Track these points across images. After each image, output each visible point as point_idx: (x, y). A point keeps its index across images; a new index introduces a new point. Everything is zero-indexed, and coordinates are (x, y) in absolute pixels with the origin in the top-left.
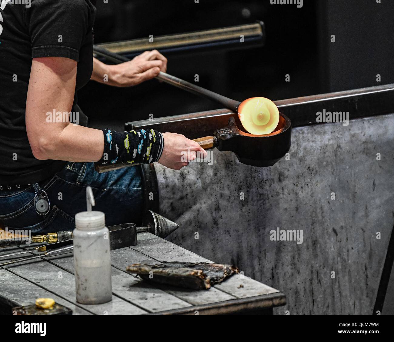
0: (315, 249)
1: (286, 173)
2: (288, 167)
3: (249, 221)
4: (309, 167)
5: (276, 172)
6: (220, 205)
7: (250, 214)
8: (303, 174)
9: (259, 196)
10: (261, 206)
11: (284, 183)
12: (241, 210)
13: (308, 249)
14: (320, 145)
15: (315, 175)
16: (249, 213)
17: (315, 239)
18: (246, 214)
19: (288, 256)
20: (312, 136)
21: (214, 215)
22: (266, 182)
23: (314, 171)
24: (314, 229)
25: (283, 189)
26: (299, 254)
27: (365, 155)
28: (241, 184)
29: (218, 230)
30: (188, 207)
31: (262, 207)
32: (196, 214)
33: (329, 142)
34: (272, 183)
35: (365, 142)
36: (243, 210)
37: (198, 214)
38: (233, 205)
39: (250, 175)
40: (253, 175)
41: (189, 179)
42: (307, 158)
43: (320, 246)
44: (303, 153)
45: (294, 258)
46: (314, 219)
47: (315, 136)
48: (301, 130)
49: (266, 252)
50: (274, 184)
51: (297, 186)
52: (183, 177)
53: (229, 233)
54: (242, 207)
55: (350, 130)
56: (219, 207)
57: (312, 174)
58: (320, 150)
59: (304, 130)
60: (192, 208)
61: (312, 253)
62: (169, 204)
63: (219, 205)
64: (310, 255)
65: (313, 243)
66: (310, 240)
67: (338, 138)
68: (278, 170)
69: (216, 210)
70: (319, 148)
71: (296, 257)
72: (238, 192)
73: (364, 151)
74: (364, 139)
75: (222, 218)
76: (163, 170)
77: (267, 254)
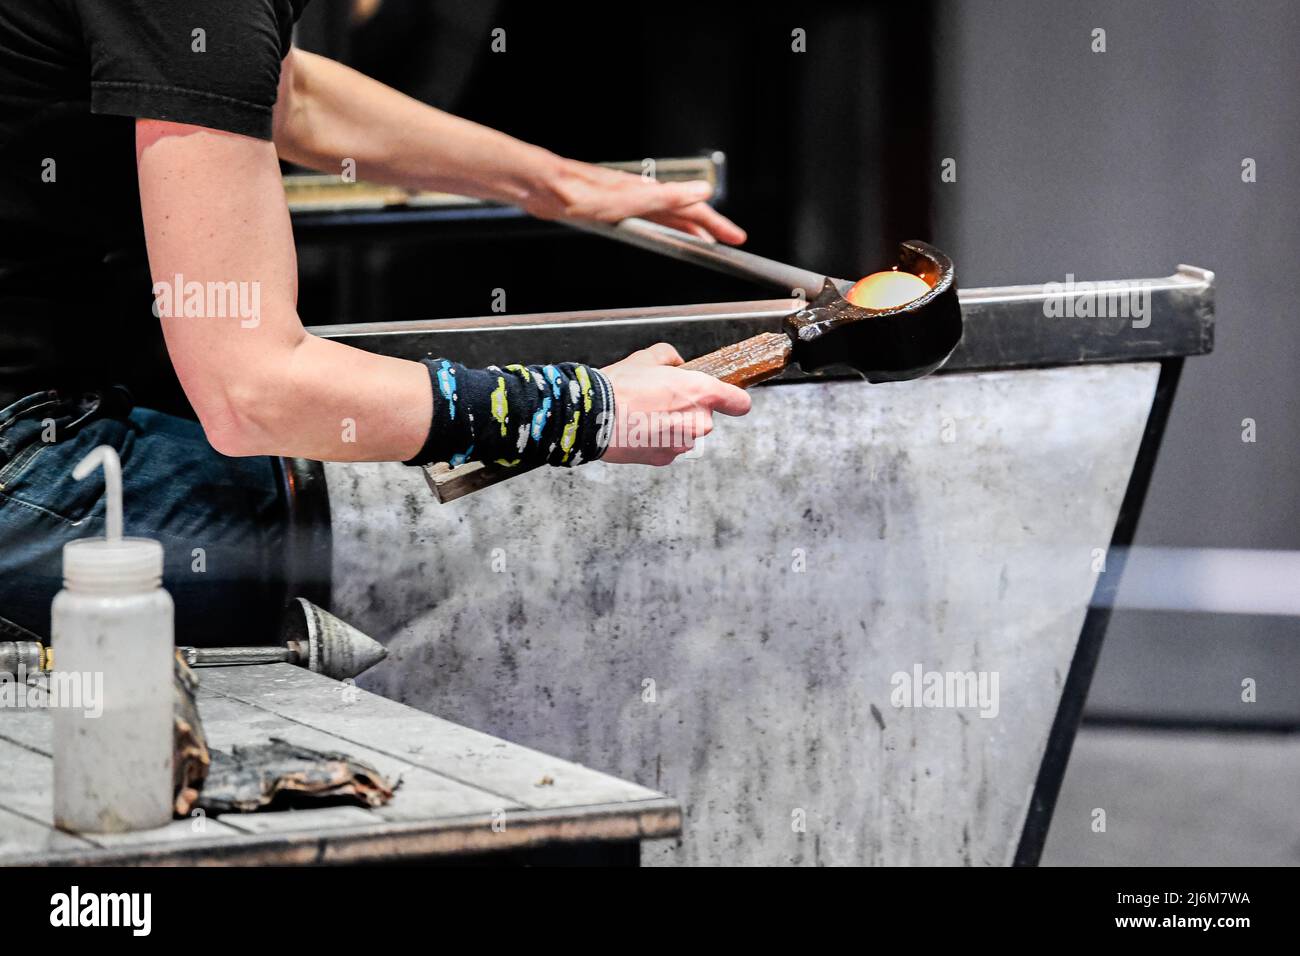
0: (813, 764)
1: (737, 520)
2: (744, 505)
3: (612, 662)
4: (809, 511)
5: (707, 516)
6: (525, 606)
7: (617, 642)
8: (788, 530)
9: (648, 584)
10: (653, 619)
11: (731, 552)
12: (590, 628)
13: (793, 762)
14: (846, 446)
15: (825, 536)
16: (616, 637)
17: (814, 736)
18: (605, 639)
19: (728, 780)
20: (824, 418)
21: (505, 634)
22: (675, 545)
23: (825, 525)
24: (813, 702)
25: (724, 571)
26: (763, 778)
27: (981, 487)
28: (597, 545)
29: (514, 684)
30: (424, 604)
31: (657, 622)
32: (447, 628)
33: (873, 438)
34: (693, 550)
35: (984, 449)
36: (598, 628)
37: (455, 629)
38: (567, 609)
39: (626, 521)
40: (635, 520)
41: (433, 517)
42: (803, 482)
43: (829, 757)
44: (794, 467)
45: (747, 789)
46: (813, 671)
47: (833, 415)
48: (790, 395)
49: (662, 764)
50: (697, 551)
51: (768, 565)
52: (415, 509)
53: (549, 696)
54: (594, 618)
55: (939, 406)
56: (520, 612)
57: (817, 533)
58: (846, 460)
59: (798, 395)
60: (436, 609)
61: (802, 778)
62: (365, 590)
63: (521, 606)
64: (797, 783)
65: (809, 746)
66: (799, 737)
67: (903, 427)
68: (712, 511)
69: (511, 619)
70: (845, 455)
71: (754, 788)
72: (584, 569)
73: (978, 476)
74: (980, 438)
75: (528, 648)
76: (353, 480)
77: (663, 769)
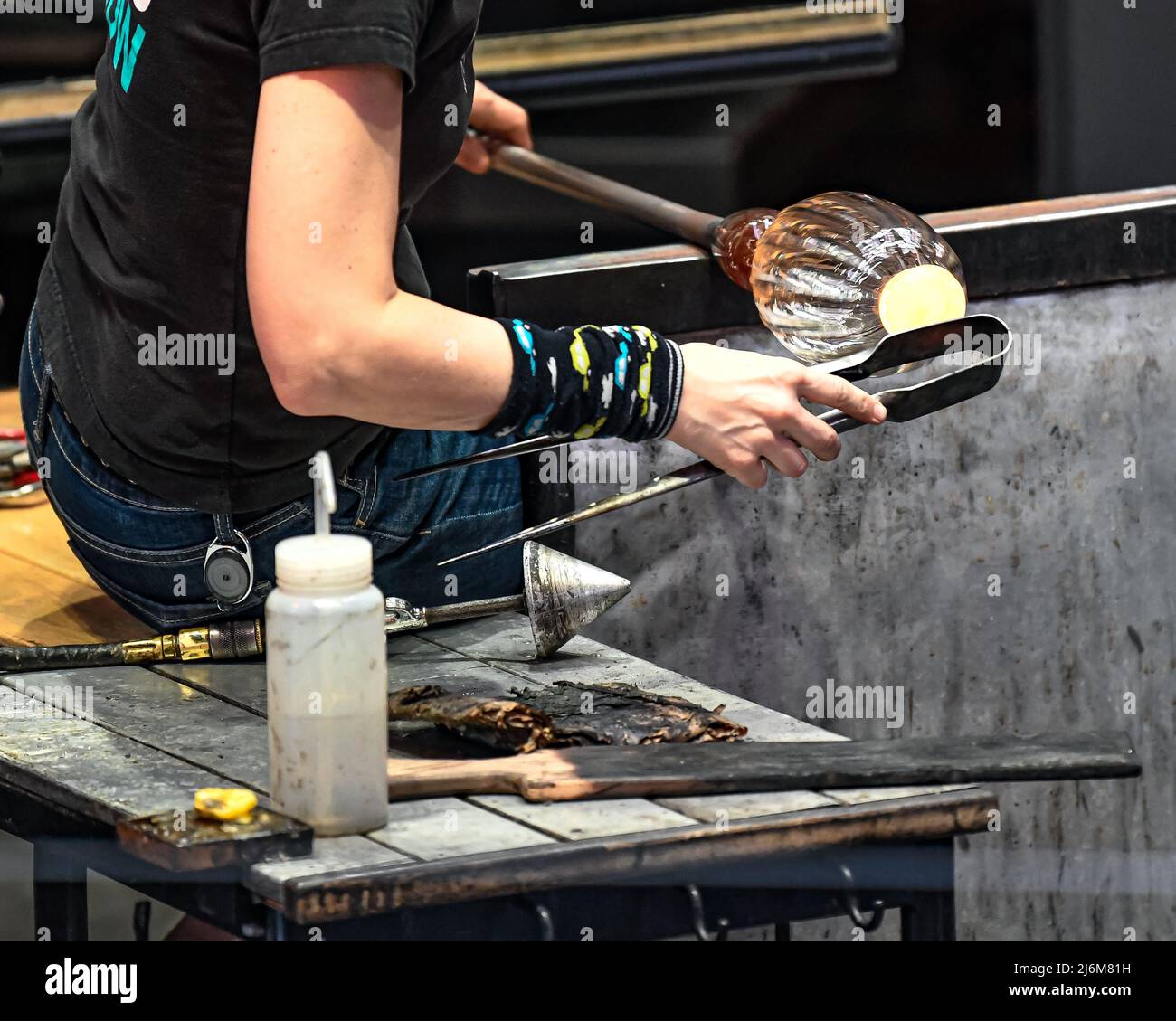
0: (1070, 692)
1: (983, 444)
2: (988, 426)
3: (861, 596)
4: (1056, 428)
5: (951, 439)
6: (769, 542)
7: (864, 574)
8: (1035, 449)
9: (894, 514)
10: (900, 548)
11: (976, 476)
12: (836, 561)
13: (1049, 691)
14: (1092, 357)
15: (1074, 453)
16: (863, 569)
17: (1070, 661)
18: (852, 572)
19: (983, 713)
20: (1068, 328)
21: (750, 572)
22: (919, 470)
23: (1072, 442)
24: (1067, 627)
25: (971, 498)
26: (1019, 710)
28: (839, 475)
29: (761, 623)
30: (666, 545)
31: (905, 552)
32: (691, 568)
33: (1120, 347)
34: (938, 475)
36: (844, 561)
37: (698, 569)
38: (813, 542)
39: (868, 448)
40: (878, 446)
41: (672, 455)
42: (1050, 397)
43: (1086, 684)
44: (1039, 382)
45: (1002, 721)
46: (1068, 595)
47: (1077, 326)
48: (1032, 307)
49: (914, 699)
50: (942, 477)
51: (1017, 488)
52: (653, 448)
53: (797, 634)
54: (840, 551)
56: (765, 548)
57: (1066, 450)
58: (1093, 372)
59: (1041, 307)
60: (679, 550)
61: (1059, 708)
62: (607, 534)
63: (765, 543)
64: (1054, 713)
65: (1066, 673)
66: (1054, 665)
67: (1150, 334)
68: (956, 434)
69: (755, 556)
70: (1090, 367)
71: (1010, 719)
72: (828, 501)
75: (774, 585)
77: (916, 705)
